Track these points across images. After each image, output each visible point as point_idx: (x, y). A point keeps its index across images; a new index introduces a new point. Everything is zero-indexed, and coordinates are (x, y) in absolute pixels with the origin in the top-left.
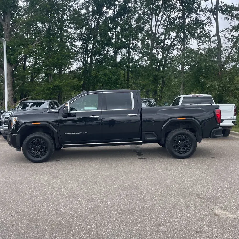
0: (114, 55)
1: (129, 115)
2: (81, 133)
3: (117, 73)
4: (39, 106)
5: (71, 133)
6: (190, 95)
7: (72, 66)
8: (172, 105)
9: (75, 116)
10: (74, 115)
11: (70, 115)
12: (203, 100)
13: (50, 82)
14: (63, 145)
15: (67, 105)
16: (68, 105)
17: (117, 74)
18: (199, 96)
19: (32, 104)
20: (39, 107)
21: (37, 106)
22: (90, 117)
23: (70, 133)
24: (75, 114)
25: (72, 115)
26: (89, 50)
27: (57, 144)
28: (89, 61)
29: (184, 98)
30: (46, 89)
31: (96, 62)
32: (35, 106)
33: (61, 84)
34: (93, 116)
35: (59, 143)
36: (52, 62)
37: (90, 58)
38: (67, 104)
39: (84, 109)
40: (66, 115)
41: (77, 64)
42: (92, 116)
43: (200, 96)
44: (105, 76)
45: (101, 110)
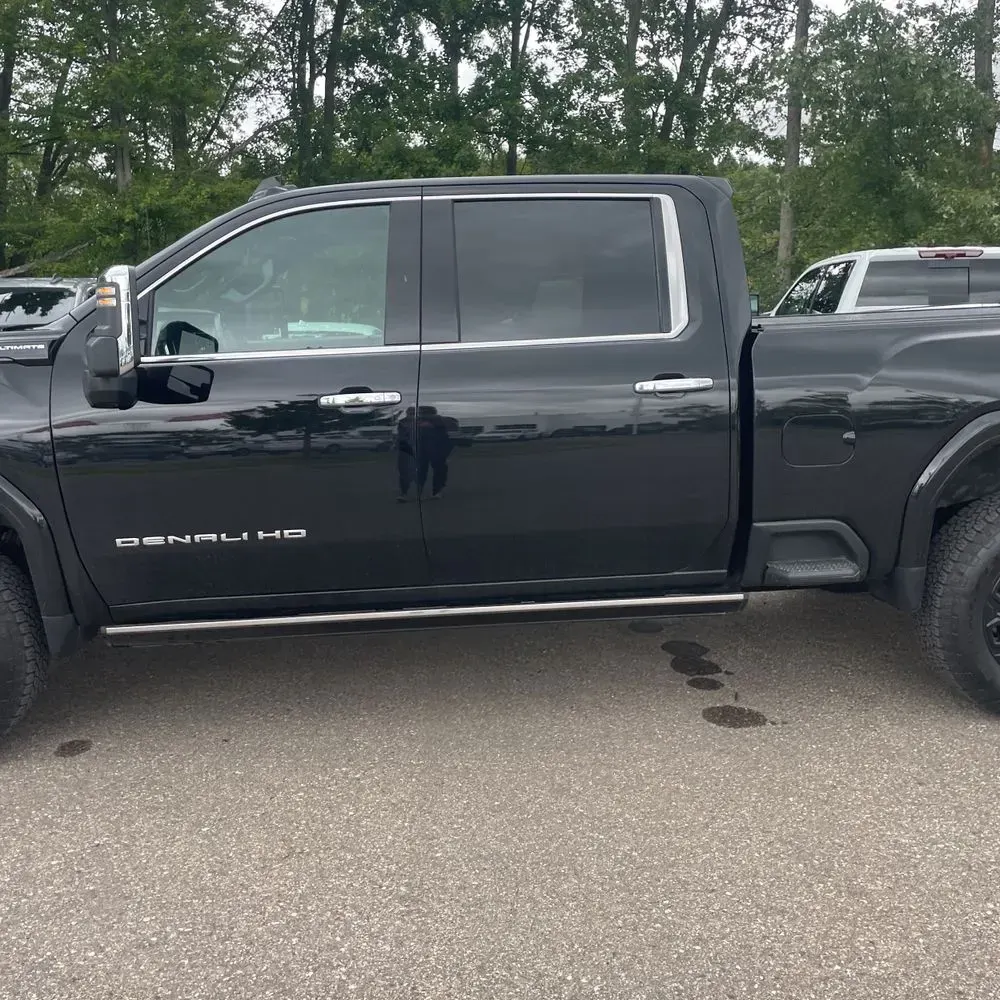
0: (446, 60)
1: (649, 386)
2: (253, 536)
3: (462, 150)
4: (39, 311)
5: (171, 539)
6: (910, 252)
7: (237, 126)
8: (777, 313)
9: (201, 393)
10: (194, 389)
11: (153, 386)
12: (977, 277)
13: (120, 190)
14: (110, 630)
15: (113, 302)
16: (117, 296)
17: (463, 152)
18: (959, 255)
19: (8, 296)
20: (42, 315)
21: (30, 310)
22: (324, 401)
23: (158, 540)
24: (205, 378)
25: (172, 385)
26: (321, 38)
27: (56, 624)
28: (320, 97)
29: (875, 267)
30: (101, 230)
31: (356, 99)
32: (19, 309)
33: (173, 201)
34: (353, 396)
35: (71, 615)
36: (127, 81)
37: (324, 78)
38: (112, 291)
39: (285, 333)
40: (114, 386)
41: (259, 105)
42: (342, 399)
43: (964, 255)
44: (402, 166)
45: (417, 347)
